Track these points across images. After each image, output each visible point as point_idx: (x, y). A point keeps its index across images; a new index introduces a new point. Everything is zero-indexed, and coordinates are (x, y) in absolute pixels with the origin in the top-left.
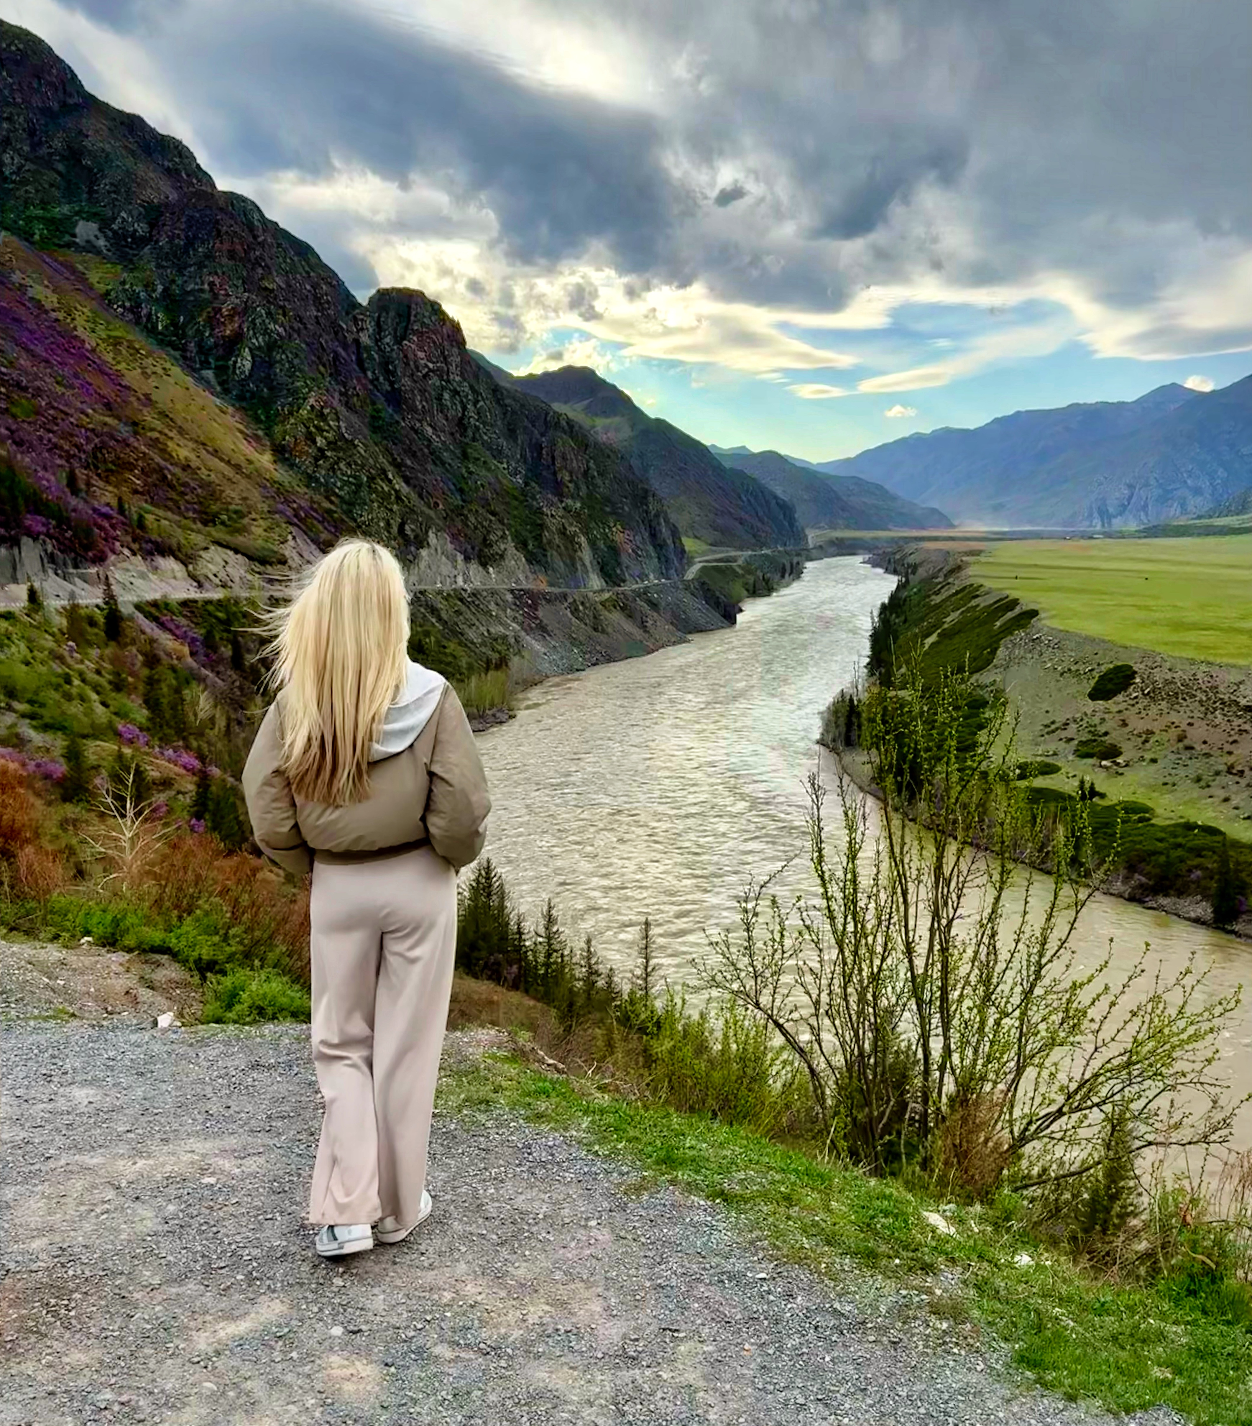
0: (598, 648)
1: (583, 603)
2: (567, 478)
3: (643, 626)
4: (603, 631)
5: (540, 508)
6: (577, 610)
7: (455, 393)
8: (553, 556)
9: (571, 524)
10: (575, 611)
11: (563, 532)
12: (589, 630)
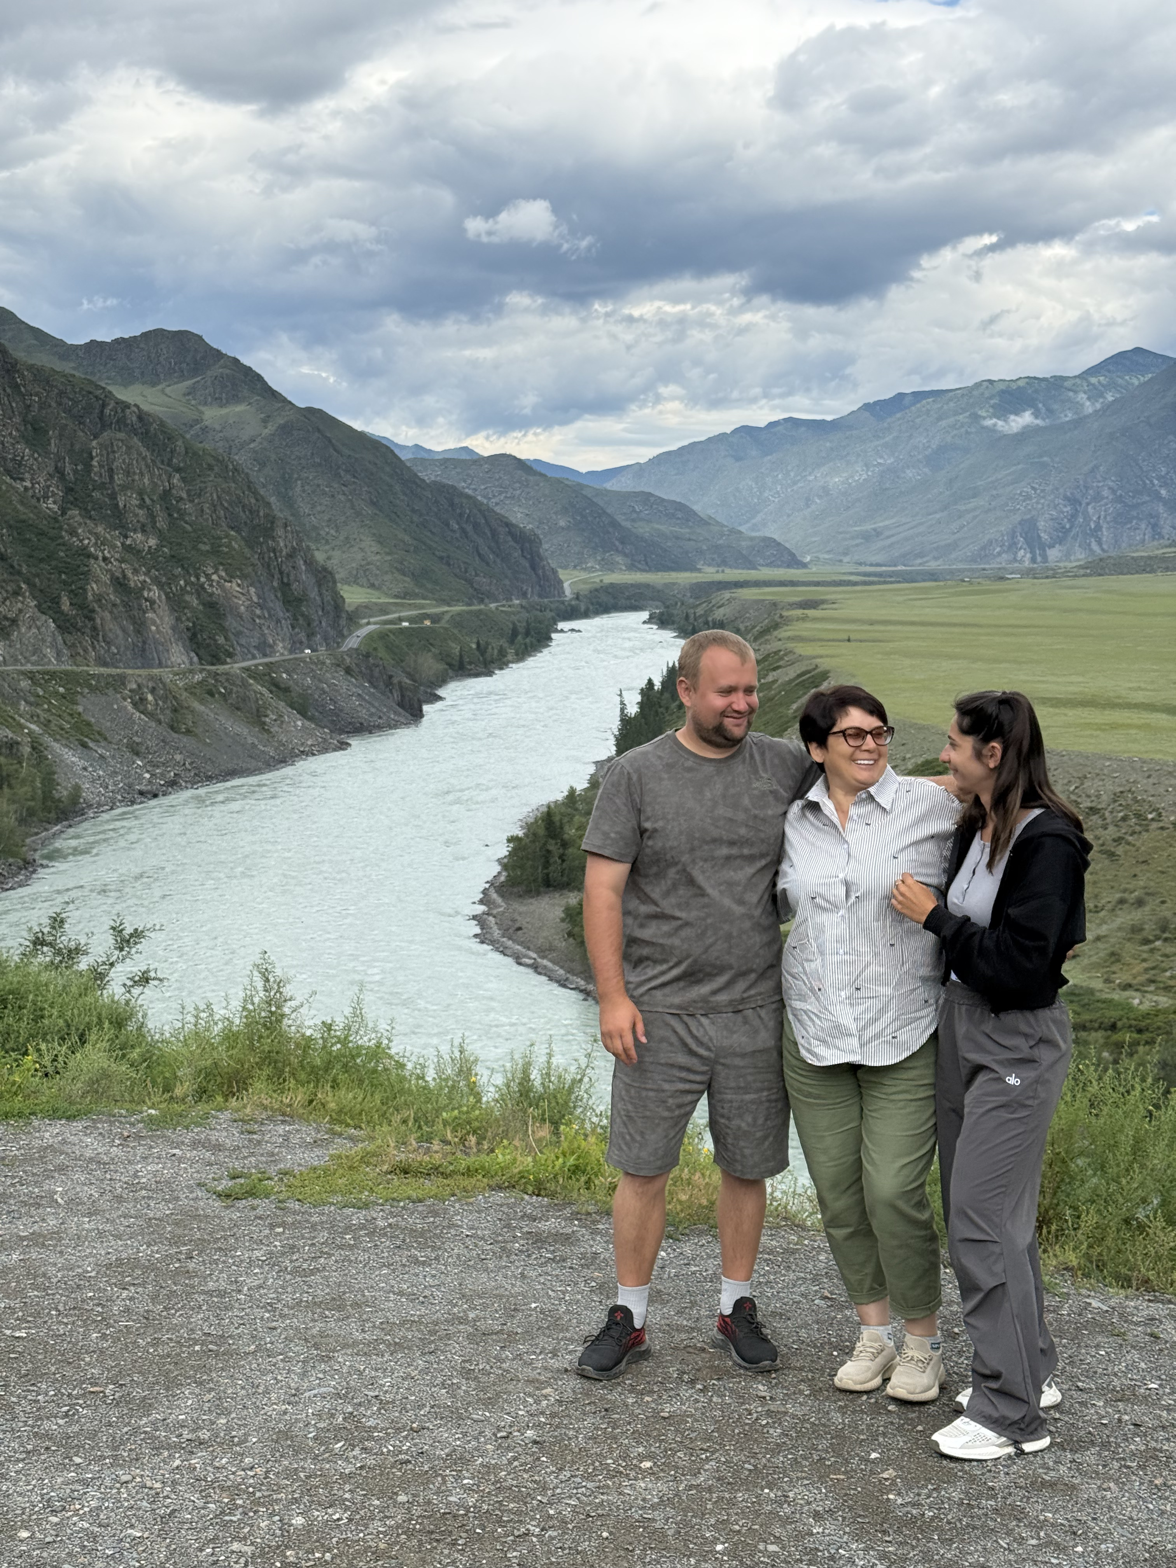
0: (178, 757)
1: (153, 691)
3: (257, 720)
4: (188, 732)
5: (86, 548)
6: (143, 700)
8: (103, 617)
9: (136, 571)
10: (139, 703)
11: (120, 583)
12: (164, 730)
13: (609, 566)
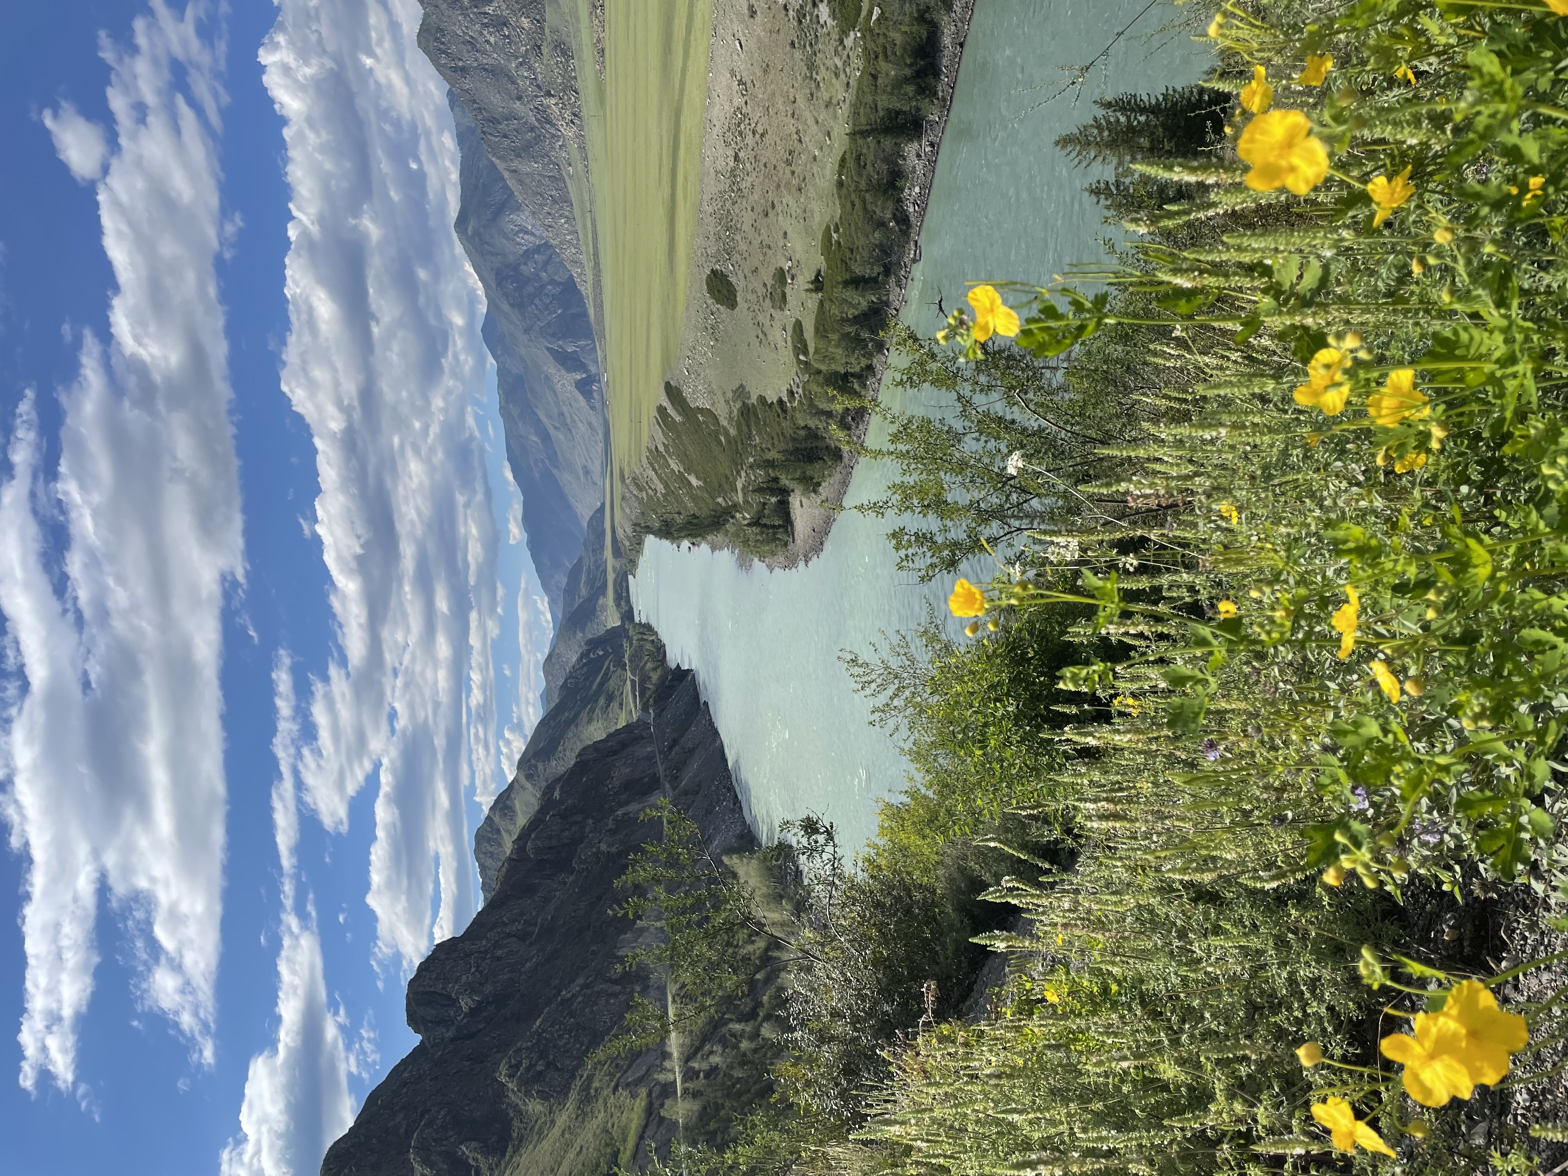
0: (714, 788)
2: (567, 833)
3: (691, 751)
4: (699, 786)
7: (497, 945)
9: (606, 825)
13: (604, 608)
